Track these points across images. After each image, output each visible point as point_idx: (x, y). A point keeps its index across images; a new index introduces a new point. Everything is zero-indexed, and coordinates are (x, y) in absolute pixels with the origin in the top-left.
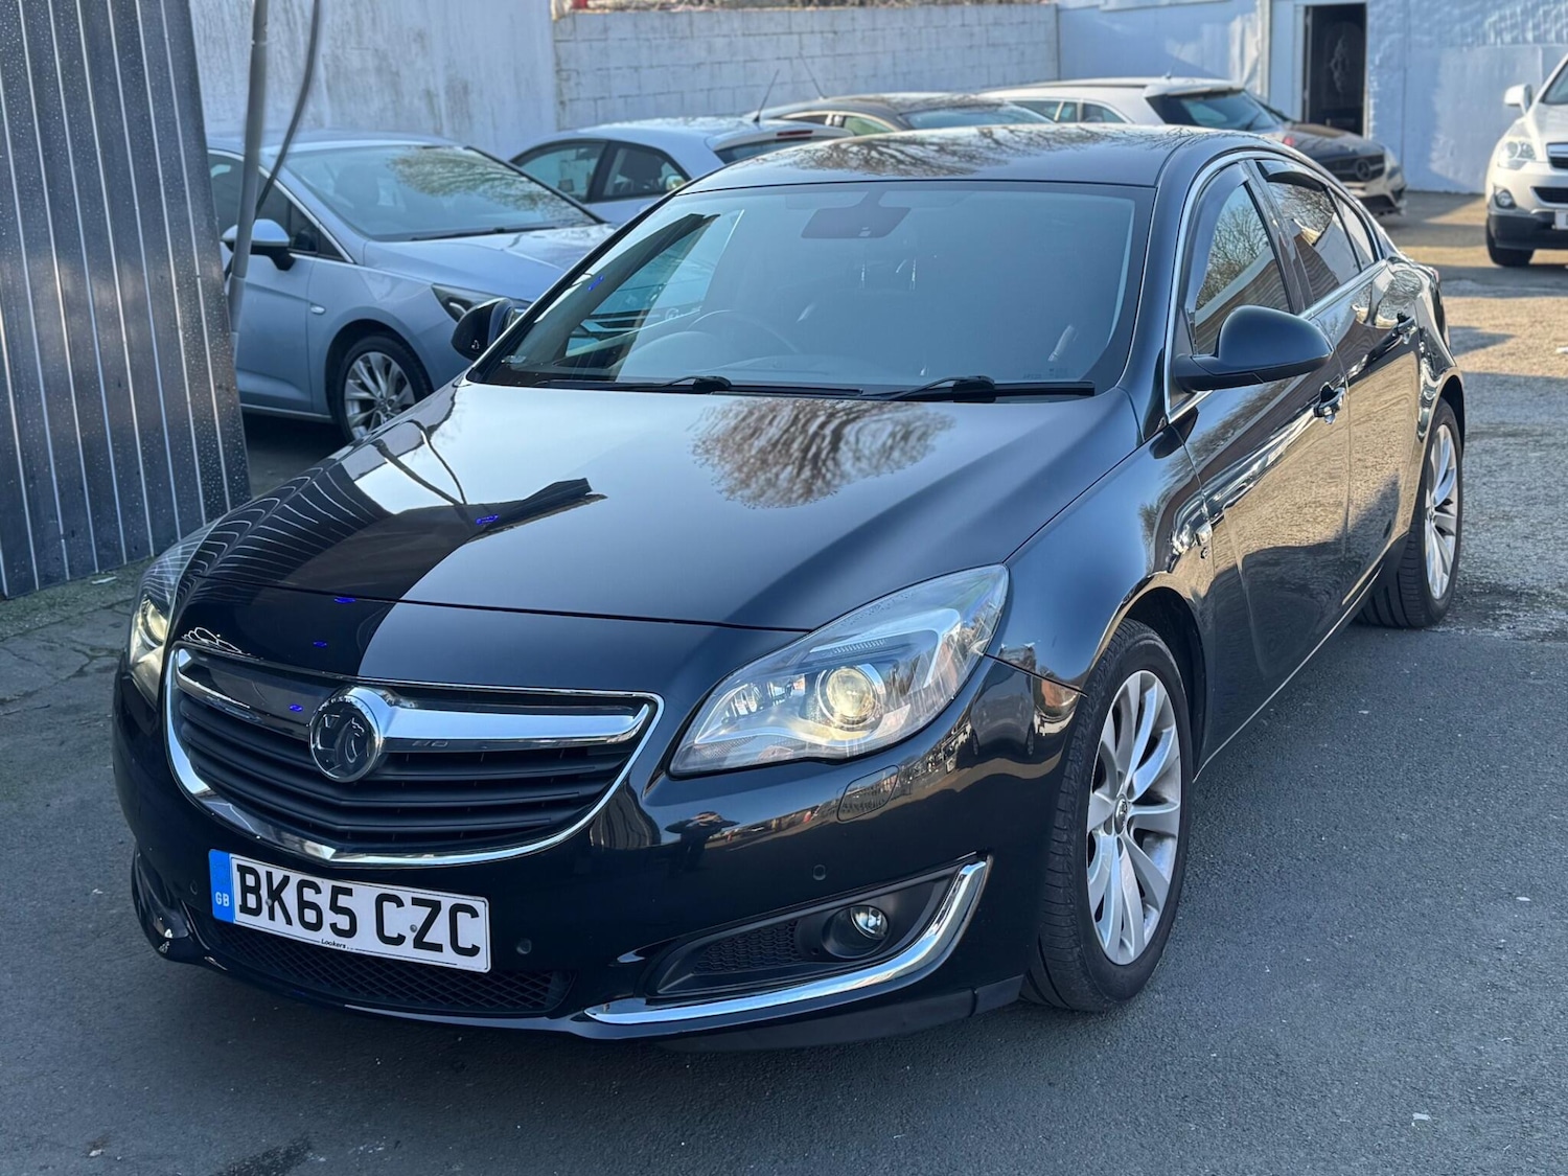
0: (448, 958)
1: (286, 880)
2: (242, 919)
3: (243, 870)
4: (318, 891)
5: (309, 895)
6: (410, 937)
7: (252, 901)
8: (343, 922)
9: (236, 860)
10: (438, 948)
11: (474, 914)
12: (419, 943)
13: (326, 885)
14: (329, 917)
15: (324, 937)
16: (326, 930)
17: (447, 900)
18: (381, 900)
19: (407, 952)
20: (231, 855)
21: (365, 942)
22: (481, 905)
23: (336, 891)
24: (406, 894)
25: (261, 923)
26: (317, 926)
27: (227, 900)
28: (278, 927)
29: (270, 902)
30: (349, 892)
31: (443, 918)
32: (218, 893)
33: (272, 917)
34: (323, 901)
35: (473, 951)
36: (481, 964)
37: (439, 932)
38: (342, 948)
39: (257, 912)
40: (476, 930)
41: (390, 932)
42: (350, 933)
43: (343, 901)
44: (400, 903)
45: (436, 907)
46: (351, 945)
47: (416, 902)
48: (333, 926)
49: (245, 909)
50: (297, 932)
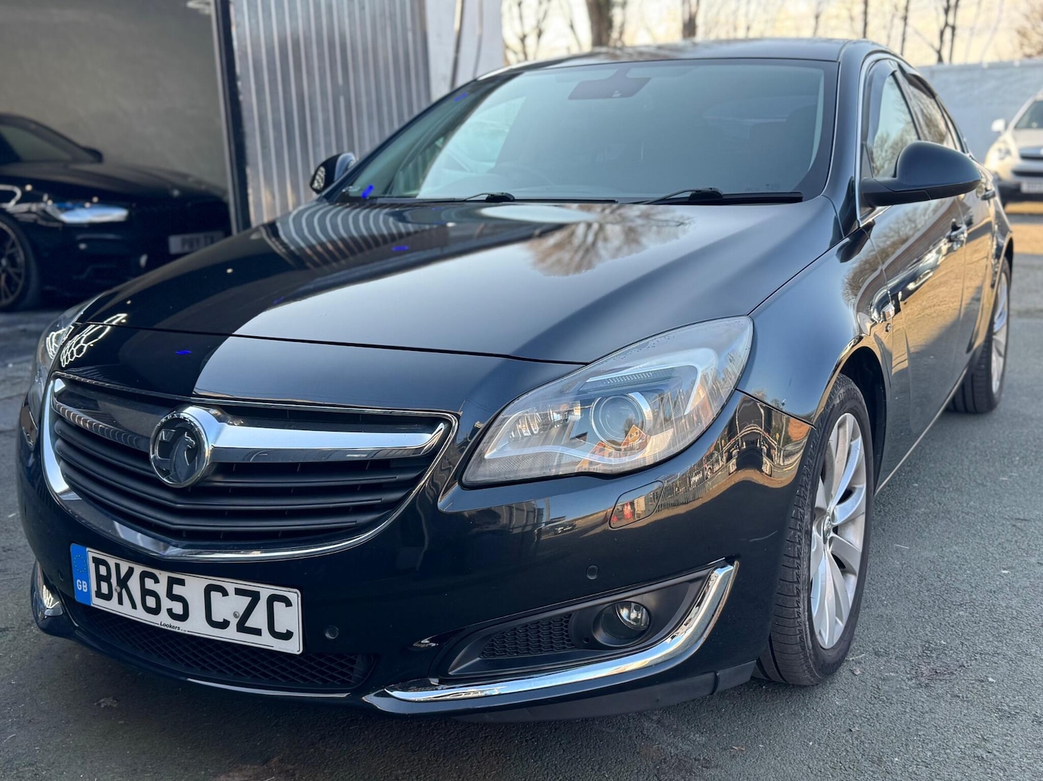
0: (265, 641)
1: (131, 571)
2: (97, 603)
3: (98, 562)
4: (157, 581)
5: (149, 583)
6: (234, 622)
7: (104, 588)
8: (178, 608)
9: (92, 553)
10: (257, 632)
11: (288, 603)
12: (242, 627)
13: (163, 576)
14: (166, 603)
15: (162, 620)
16: (165, 614)
17: (265, 591)
18: (209, 590)
19: (231, 635)
20: (88, 549)
21: (196, 626)
22: (294, 596)
23: (172, 582)
24: (230, 585)
25: (112, 606)
26: (156, 611)
27: (86, 588)
28: (125, 610)
29: (118, 589)
30: (182, 582)
31: (262, 607)
32: (78, 581)
33: (120, 602)
34: (161, 588)
35: (287, 636)
36: (294, 647)
37: (258, 619)
38: (177, 630)
39: (108, 597)
40: (290, 617)
41: (217, 617)
42: (184, 617)
43: (177, 590)
44: (225, 593)
45: (255, 597)
46: (184, 627)
47: (239, 592)
48: (170, 611)
49: (99, 594)
50: (140, 615)
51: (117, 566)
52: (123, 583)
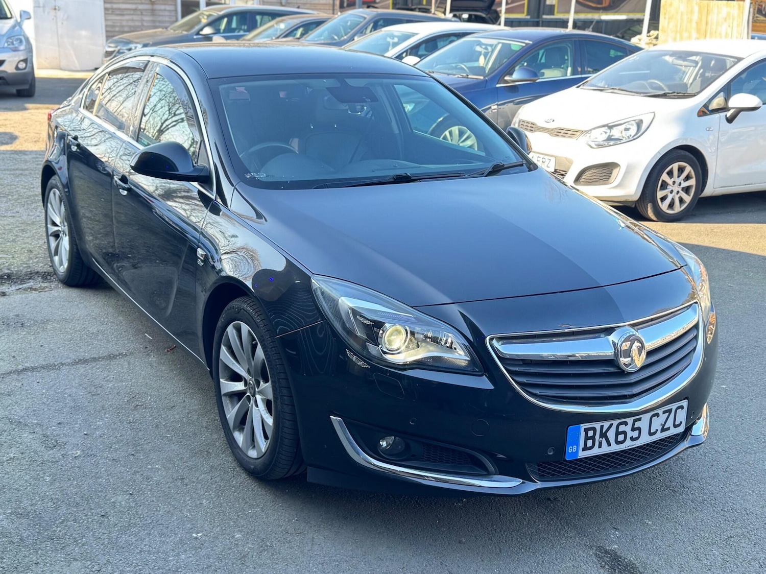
0: (672, 431)
1: (611, 425)
2: (582, 454)
3: (586, 430)
4: (626, 425)
5: (622, 428)
7: (590, 443)
8: (635, 434)
9: (584, 426)
10: (669, 429)
11: (682, 408)
12: (663, 430)
13: (630, 421)
14: (630, 434)
15: (626, 445)
16: (628, 441)
17: (675, 406)
18: (651, 418)
19: (659, 436)
20: (581, 425)
21: (645, 439)
22: (684, 403)
23: (634, 422)
24: (661, 411)
25: (596, 451)
26: (623, 441)
27: (575, 449)
28: (605, 449)
29: (600, 440)
30: (640, 419)
31: (672, 415)
32: (570, 447)
33: (600, 446)
34: (628, 429)
35: (680, 424)
36: (682, 428)
37: (670, 422)
38: (634, 446)
39: (591, 448)
40: (682, 415)
41: (653, 430)
42: (638, 438)
43: (637, 425)
44: (658, 416)
45: (670, 411)
46: (638, 443)
47: (664, 412)
48: (631, 438)
49: (586, 448)
50: (613, 448)
51: (602, 427)
52: (604, 435)
